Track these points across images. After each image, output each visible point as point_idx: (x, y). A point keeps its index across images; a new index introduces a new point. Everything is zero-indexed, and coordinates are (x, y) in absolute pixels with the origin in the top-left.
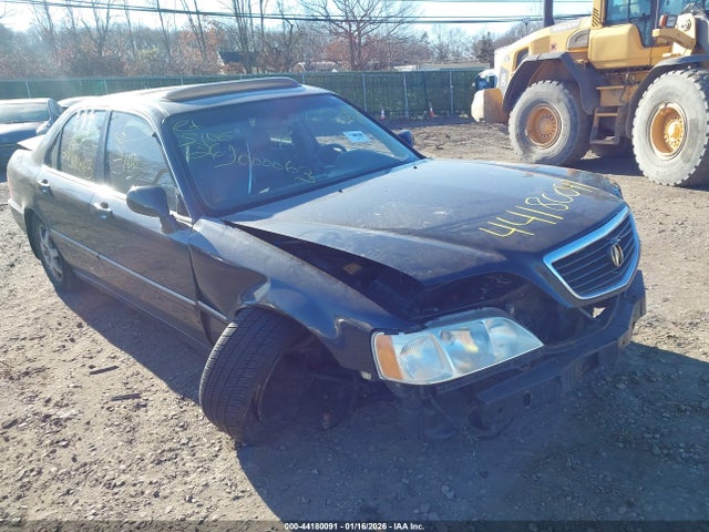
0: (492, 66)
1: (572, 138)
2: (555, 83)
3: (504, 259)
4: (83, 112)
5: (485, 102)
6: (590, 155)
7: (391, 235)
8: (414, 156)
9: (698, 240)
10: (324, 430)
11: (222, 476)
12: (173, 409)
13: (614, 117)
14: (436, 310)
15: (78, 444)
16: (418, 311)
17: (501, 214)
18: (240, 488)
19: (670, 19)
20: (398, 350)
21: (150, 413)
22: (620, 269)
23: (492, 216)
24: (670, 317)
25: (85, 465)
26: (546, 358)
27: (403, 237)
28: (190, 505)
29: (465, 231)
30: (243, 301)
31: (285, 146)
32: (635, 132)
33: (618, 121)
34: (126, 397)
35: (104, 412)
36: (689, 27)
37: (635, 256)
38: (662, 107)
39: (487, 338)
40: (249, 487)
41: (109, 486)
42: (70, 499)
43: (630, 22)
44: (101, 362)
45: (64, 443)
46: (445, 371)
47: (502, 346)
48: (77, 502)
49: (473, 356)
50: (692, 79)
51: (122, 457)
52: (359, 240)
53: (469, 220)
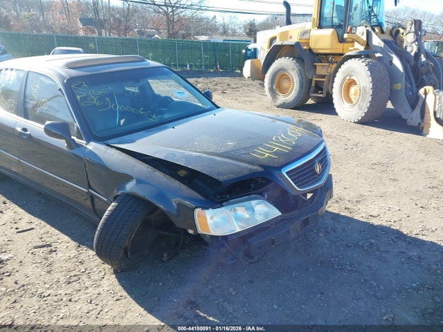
0: (255, 41)
1: (300, 92)
2: (291, 59)
3: (263, 170)
4: (7, 69)
5: (251, 67)
6: (310, 102)
7: (204, 155)
8: (213, 106)
9: (364, 154)
10: (164, 262)
11: (108, 289)
12: (73, 253)
13: (323, 81)
14: (228, 196)
15: (17, 274)
16: (219, 197)
17: (261, 145)
18: (119, 294)
19: (354, 28)
20: (208, 217)
21: (59, 256)
22: (319, 175)
23: (256, 146)
24: (346, 198)
25: (24, 286)
26: (283, 220)
27: (210, 157)
28: (91, 305)
29: (243, 154)
30: (118, 190)
31: (133, 93)
32: (334, 90)
33: (325, 83)
34: (43, 246)
35: (29, 255)
36: (363, 34)
37: (328, 168)
38: (348, 78)
39: (253, 210)
40: (125, 294)
41: (41, 296)
42: (18, 305)
43: (332, 28)
44: (23, 225)
45: (8, 274)
46: (232, 228)
47: (260, 214)
48: (22, 306)
49: (246, 220)
50: (364, 64)
51: (46, 281)
52: (187, 158)
53: (244, 149)
